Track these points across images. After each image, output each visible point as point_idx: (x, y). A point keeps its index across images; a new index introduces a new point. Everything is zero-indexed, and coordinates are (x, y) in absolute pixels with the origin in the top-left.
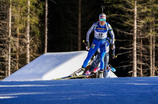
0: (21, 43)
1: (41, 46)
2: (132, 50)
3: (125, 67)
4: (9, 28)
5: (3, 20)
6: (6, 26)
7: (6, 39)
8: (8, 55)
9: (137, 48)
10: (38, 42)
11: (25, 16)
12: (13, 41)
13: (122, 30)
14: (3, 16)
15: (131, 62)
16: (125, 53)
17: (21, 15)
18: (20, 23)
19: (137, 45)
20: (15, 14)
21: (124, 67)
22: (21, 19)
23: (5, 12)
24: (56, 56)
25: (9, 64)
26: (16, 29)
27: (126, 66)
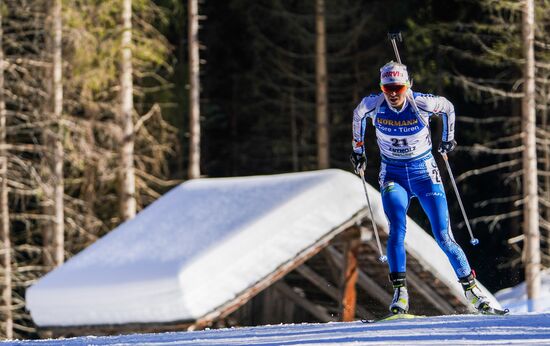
0: (100, 141)
1: (178, 147)
2: (520, 155)
3: (494, 223)
4: (53, 83)
5: (30, 55)
6: (44, 75)
7: (45, 126)
8: (54, 186)
9: (540, 148)
10: (165, 135)
11: (114, 38)
12: (72, 134)
13: (481, 80)
14: (31, 38)
15: (518, 203)
16: (494, 167)
17: (97, 34)
18: (95, 64)
19: (538, 136)
20: (74, 31)
21: (491, 222)
22: (98, 51)
23: (35, 23)
24: (230, 193)
25: (59, 219)
26: (79, 88)
27: (497, 218)
